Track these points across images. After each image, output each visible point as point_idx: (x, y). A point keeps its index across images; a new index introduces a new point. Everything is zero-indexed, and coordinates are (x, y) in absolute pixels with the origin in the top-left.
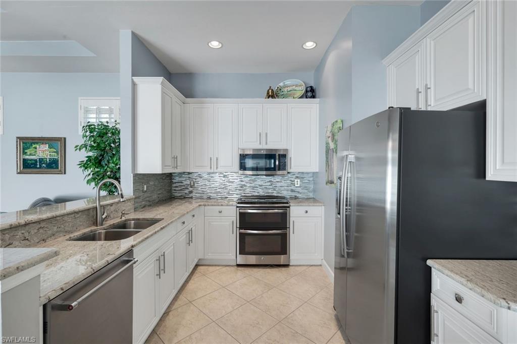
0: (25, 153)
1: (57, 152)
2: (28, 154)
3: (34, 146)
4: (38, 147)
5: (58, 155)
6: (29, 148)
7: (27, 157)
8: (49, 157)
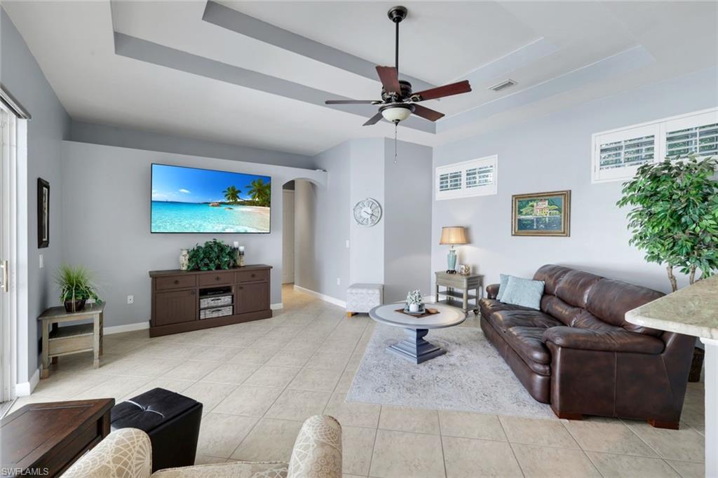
0: (520, 213)
1: (559, 210)
2: (524, 213)
3: (531, 204)
4: (535, 204)
5: (561, 212)
6: (525, 207)
7: (522, 217)
8: (548, 215)
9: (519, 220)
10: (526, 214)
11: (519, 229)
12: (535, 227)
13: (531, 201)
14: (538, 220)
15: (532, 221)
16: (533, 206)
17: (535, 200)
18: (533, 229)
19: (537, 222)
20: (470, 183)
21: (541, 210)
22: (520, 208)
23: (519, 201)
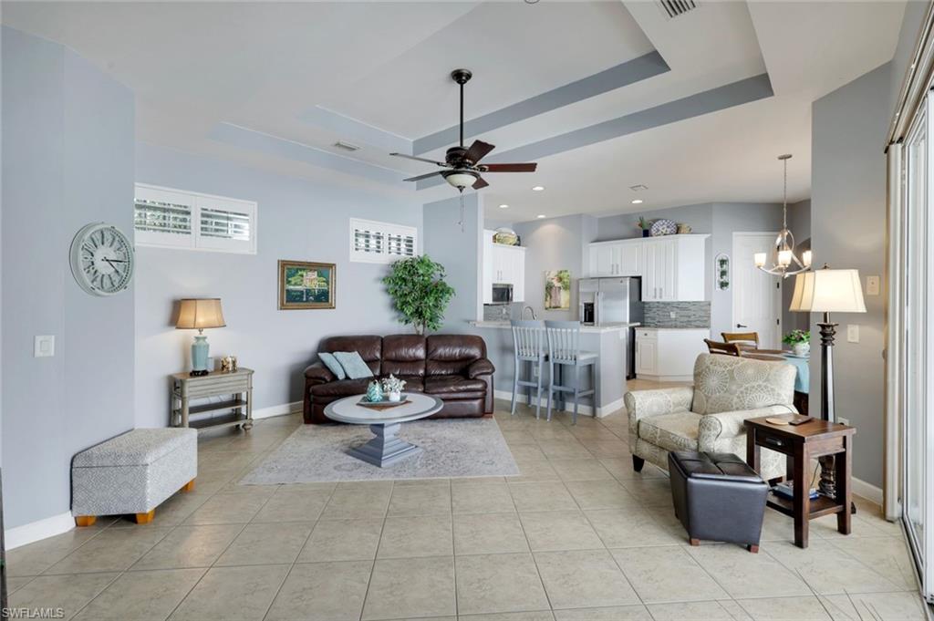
0: (289, 283)
1: (327, 282)
2: (293, 283)
3: (300, 273)
4: (305, 274)
5: (328, 284)
6: (294, 275)
7: (291, 287)
8: (317, 287)
9: (288, 291)
10: (296, 284)
11: (287, 301)
12: (305, 299)
13: (301, 270)
14: (308, 292)
15: (302, 292)
16: (302, 276)
17: (304, 270)
18: (302, 301)
19: (307, 294)
20: (206, 229)
21: (311, 281)
22: (288, 277)
23: (288, 269)
